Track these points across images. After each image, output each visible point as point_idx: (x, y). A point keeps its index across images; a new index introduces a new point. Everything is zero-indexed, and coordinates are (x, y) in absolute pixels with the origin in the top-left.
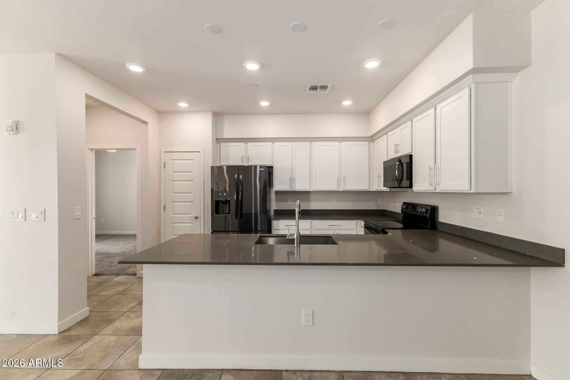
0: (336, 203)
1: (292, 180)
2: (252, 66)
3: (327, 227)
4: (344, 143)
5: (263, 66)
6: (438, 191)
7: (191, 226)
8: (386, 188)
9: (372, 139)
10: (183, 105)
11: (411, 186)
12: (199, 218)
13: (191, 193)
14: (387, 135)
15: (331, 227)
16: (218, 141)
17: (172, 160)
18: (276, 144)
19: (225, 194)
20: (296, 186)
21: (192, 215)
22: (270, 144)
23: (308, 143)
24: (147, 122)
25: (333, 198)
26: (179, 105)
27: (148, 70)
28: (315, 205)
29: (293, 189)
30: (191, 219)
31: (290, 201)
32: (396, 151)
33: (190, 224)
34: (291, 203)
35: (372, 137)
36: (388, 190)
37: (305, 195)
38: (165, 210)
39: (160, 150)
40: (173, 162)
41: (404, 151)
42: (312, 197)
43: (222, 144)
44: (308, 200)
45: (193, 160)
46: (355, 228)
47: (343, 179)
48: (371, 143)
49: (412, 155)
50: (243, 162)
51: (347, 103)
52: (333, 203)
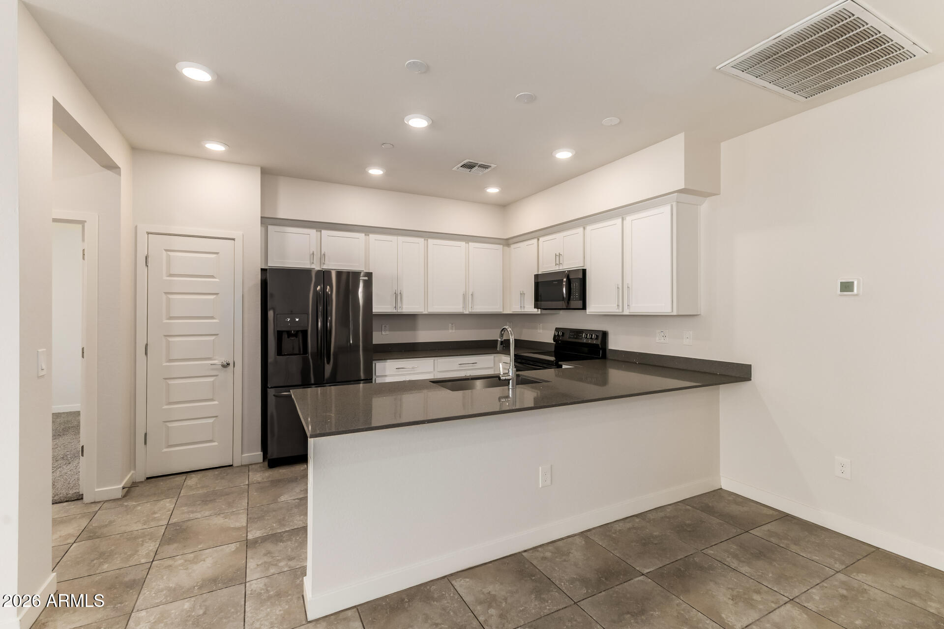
0: (454, 331)
1: (397, 296)
2: (418, 123)
3: (456, 367)
4: (472, 245)
5: (433, 125)
6: (626, 312)
7: (213, 381)
8: (536, 310)
9: (507, 242)
10: (215, 147)
11: (584, 307)
12: (231, 365)
13: (212, 318)
14: (538, 240)
15: (462, 367)
16: (266, 221)
17: (166, 250)
18: (373, 237)
19: (297, 320)
20: (404, 307)
21: (215, 360)
22: (361, 236)
23: (423, 240)
24: (119, 168)
25: (450, 325)
26: (206, 147)
27: (220, 79)
28: (424, 336)
29: (400, 311)
30: (213, 369)
31: (385, 330)
32: (558, 263)
33: (211, 379)
34: (387, 333)
35: (507, 239)
36: (539, 313)
37: (410, 319)
38: (146, 354)
39: (136, 227)
40: (169, 257)
41: (570, 264)
42: (420, 322)
43: (271, 228)
44: (414, 328)
45: (217, 253)
46: (493, 366)
47: (470, 296)
48: (506, 248)
49: (586, 270)
50: (313, 263)
51: (493, 190)
52: (450, 331)
